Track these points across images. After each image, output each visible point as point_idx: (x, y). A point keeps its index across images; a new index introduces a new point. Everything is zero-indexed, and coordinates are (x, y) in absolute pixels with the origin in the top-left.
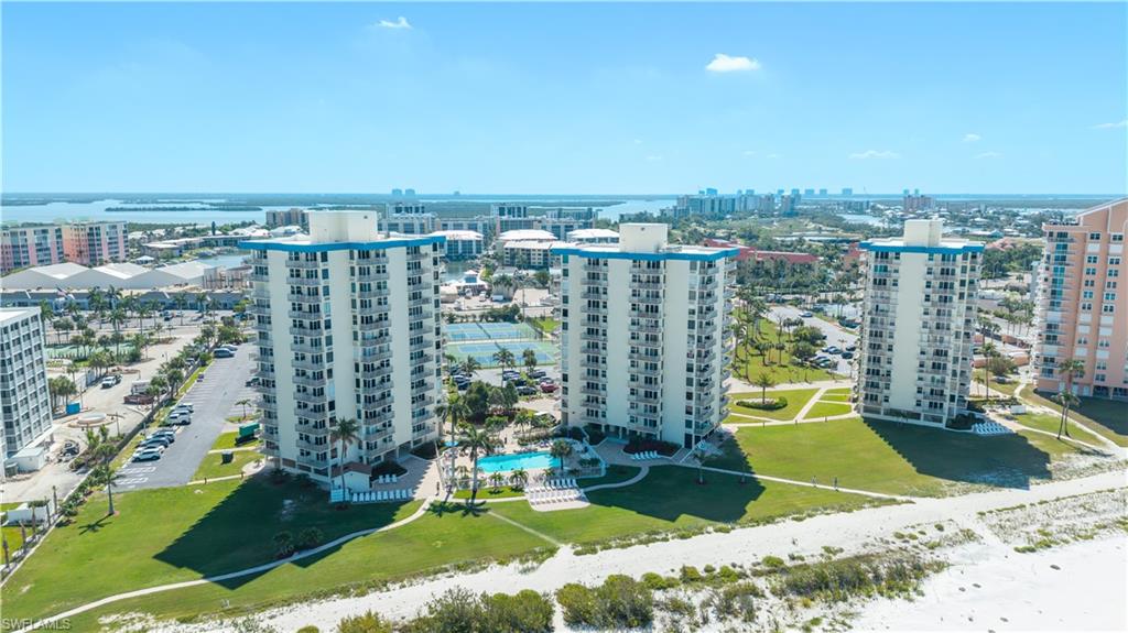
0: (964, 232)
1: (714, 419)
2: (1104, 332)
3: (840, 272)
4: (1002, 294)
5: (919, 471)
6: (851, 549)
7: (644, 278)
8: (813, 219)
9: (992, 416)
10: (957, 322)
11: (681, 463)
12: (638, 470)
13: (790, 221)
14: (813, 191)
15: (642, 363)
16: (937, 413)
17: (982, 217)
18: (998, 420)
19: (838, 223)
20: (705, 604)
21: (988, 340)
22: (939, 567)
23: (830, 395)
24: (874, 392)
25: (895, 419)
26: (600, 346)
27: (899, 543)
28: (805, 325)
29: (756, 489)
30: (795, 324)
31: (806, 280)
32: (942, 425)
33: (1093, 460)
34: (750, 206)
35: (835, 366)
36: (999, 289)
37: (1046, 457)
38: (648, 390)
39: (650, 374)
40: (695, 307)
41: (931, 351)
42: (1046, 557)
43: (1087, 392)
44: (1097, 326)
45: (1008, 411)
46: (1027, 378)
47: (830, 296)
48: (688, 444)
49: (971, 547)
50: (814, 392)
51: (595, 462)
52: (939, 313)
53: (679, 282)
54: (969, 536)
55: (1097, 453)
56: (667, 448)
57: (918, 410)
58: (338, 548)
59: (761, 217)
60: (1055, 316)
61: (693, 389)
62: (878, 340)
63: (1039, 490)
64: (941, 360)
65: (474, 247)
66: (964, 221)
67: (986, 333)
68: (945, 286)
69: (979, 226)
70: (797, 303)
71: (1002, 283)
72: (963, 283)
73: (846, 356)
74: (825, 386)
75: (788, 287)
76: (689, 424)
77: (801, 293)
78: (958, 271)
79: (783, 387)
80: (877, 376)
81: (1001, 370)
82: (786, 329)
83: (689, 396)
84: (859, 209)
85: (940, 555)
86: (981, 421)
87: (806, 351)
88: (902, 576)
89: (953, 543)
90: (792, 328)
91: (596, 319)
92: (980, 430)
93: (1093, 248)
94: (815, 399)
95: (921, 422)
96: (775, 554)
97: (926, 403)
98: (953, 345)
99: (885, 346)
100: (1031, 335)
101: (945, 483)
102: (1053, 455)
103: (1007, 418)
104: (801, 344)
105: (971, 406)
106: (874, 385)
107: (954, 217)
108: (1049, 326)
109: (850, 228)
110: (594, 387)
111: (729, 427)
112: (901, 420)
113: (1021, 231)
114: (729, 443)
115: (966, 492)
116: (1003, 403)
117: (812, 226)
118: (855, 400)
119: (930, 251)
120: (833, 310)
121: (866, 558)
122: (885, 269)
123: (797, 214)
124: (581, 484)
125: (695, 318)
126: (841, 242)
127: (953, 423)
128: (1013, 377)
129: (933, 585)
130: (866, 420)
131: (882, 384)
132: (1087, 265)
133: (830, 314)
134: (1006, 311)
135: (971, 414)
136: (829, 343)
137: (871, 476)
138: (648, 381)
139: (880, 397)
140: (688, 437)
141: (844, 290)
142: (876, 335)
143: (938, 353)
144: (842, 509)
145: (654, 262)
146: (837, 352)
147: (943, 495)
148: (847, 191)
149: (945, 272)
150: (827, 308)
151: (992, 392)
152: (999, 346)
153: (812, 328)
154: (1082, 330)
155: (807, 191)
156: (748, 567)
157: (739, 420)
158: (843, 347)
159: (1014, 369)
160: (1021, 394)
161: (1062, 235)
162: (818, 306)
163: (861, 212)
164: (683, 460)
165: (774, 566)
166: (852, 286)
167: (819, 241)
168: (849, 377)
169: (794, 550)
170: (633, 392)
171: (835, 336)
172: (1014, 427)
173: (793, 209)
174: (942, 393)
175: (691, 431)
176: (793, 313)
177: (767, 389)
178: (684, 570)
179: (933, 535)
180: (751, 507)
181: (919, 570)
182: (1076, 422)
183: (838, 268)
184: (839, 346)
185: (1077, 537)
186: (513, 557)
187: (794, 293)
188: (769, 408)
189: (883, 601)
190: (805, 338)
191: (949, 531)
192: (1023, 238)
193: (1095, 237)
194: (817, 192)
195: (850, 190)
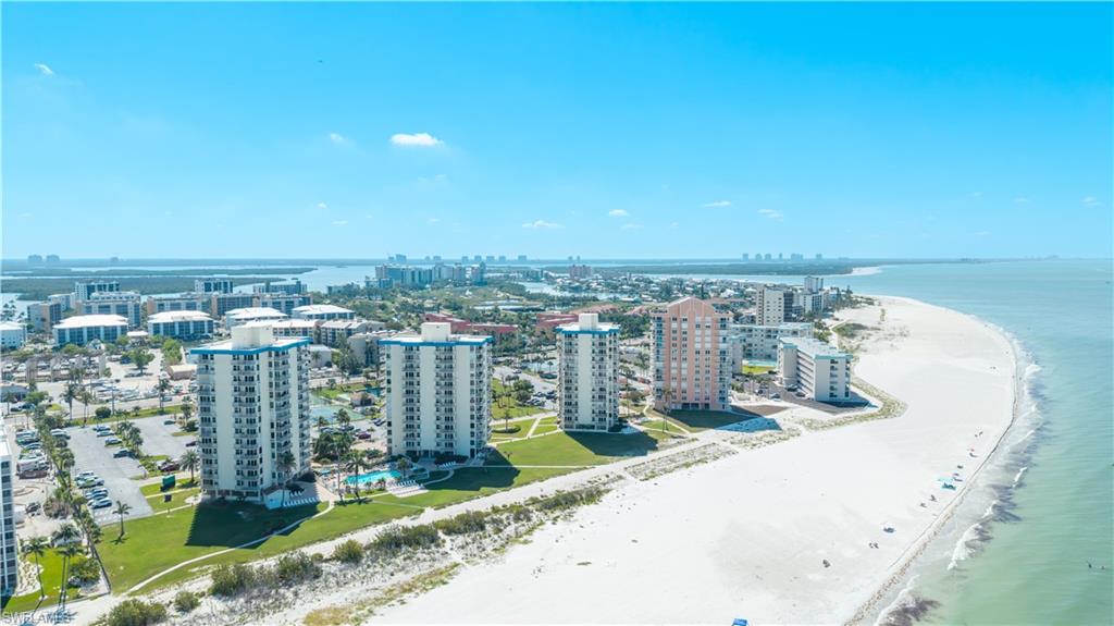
0: (615, 298)
1: (485, 439)
2: (684, 372)
3: (533, 338)
4: (638, 349)
5: (596, 454)
6: (569, 489)
7: (443, 357)
8: (501, 288)
9: (631, 424)
10: (609, 372)
11: (471, 465)
12: (448, 472)
13: (482, 290)
14: (493, 257)
15: (443, 409)
16: (603, 424)
17: (627, 285)
18: (634, 426)
19: (521, 291)
20: (508, 518)
21: (629, 381)
22: (608, 491)
23: (544, 421)
24: (570, 415)
25: (581, 430)
26: (415, 400)
27: (590, 485)
28: (521, 379)
29: (516, 472)
30: (514, 379)
31: (512, 346)
32: (606, 431)
33: (678, 440)
34: (445, 276)
35: (542, 404)
36: (636, 345)
37: (656, 441)
38: (447, 425)
39: (448, 415)
40: (474, 372)
41: (597, 389)
42: (653, 481)
43: (679, 407)
44: (680, 369)
45: (639, 421)
46: (650, 401)
47: (531, 357)
48: (472, 455)
49: (622, 481)
50: (535, 420)
51: (423, 470)
52: (600, 367)
53: (463, 359)
54: (620, 477)
55: (680, 437)
56: (461, 459)
57: (593, 423)
58: (298, 526)
59: (455, 286)
60: (660, 364)
61: (474, 422)
62: (570, 385)
63: (651, 455)
64: (603, 394)
65: (206, 327)
66: (615, 288)
67: (629, 376)
68: (601, 352)
69: (626, 293)
70: (508, 363)
71: (639, 341)
72: (610, 349)
73: (548, 398)
74: (539, 417)
75: (500, 351)
76: (472, 443)
77: (511, 355)
78: (608, 343)
79: (516, 420)
80: (570, 407)
81: (636, 398)
82: (507, 383)
83: (472, 426)
84: (535, 278)
85: (608, 486)
86: (626, 427)
87: (523, 394)
88: (592, 495)
89: (613, 481)
90: (512, 382)
91: (411, 384)
92: (625, 431)
93: (674, 325)
94: (536, 424)
95: (595, 431)
96: (534, 495)
97: (597, 419)
98: (609, 385)
99: (573, 388)
100: (649, 375)
101: (609, 458)
102: (660, 440)
103: (639, 424)
104: (522, 391)
105: (621, 420)
106: (569, 411)
107: (608, 285)
108: (658, 371)
109: (531, 297)
110: (411, 427)
111: (493, 445)
112: (586, 430)
113: (654, 298)
114: (494, 452)
115: (618, 461)
116: (637, 417)
117: (501, 295)
118: (558, 423)
119: (593, 332)
120: (535, 367)
121: (577, 492)
122: (571, 344)
123: (486, 284)
124: (419, 482)
125: (474, 379)
126: (528, 310)
127: (611, 429)
128: (643, 402)
129: (605, 498)
130: (566, 432)
131: (573, 410)
132: (673, 335)
133: (533, 370)
134: (640, 362)
135: (621, 423)
136: (537, 390)
137: (573, 459)
138: (447, 419)
139: (573, 418)
140: (472, 451)
141: (538, 352)
142: (568, 381)
143: (601, 389)
144: (560, 474)
145: (449, 347)
146: (542, 395)
147: (608, 463)
148: (522, 259)
149: (601, 344)
150: (530, 366)
151: (632, 412)
152: (635, 384)
153: (526, 381)
154: (673, 371)
155: (488, 257)
156: (522, 503)
157: (496, 440)
158: (546, 392)
159: (643, 398)
160: (647, 411)
161: (659, 318)
162: (524, 365)
163: (537, 280)
164: (471, 464)
165: (534, 501)
166: (544, 348)
167: (511, 310)
168: (553, 410)
169: (543, 494)
170: (438, 427)
171: (540, 386)
172: (642, 429)
173: (482, 279)
174: (605, 412)
175: (474, 447)
176: (508, 371)
177: (509, 421)
178: (493, 508)
179: (604, 479)
180: (515, 479)
181: (600, 493)
182: (671, 422)
183: (531, 335)
184: (544, 392)
185: (666, 472)
186: (403, 515)
187: (504, 356)
188: (511, 432)
189: (585, 506)
190: (521, 388)
191: (611, 477)
192: (655, 303)
193: (675, 319)
194: (497, 258)
195: (525, 257)
